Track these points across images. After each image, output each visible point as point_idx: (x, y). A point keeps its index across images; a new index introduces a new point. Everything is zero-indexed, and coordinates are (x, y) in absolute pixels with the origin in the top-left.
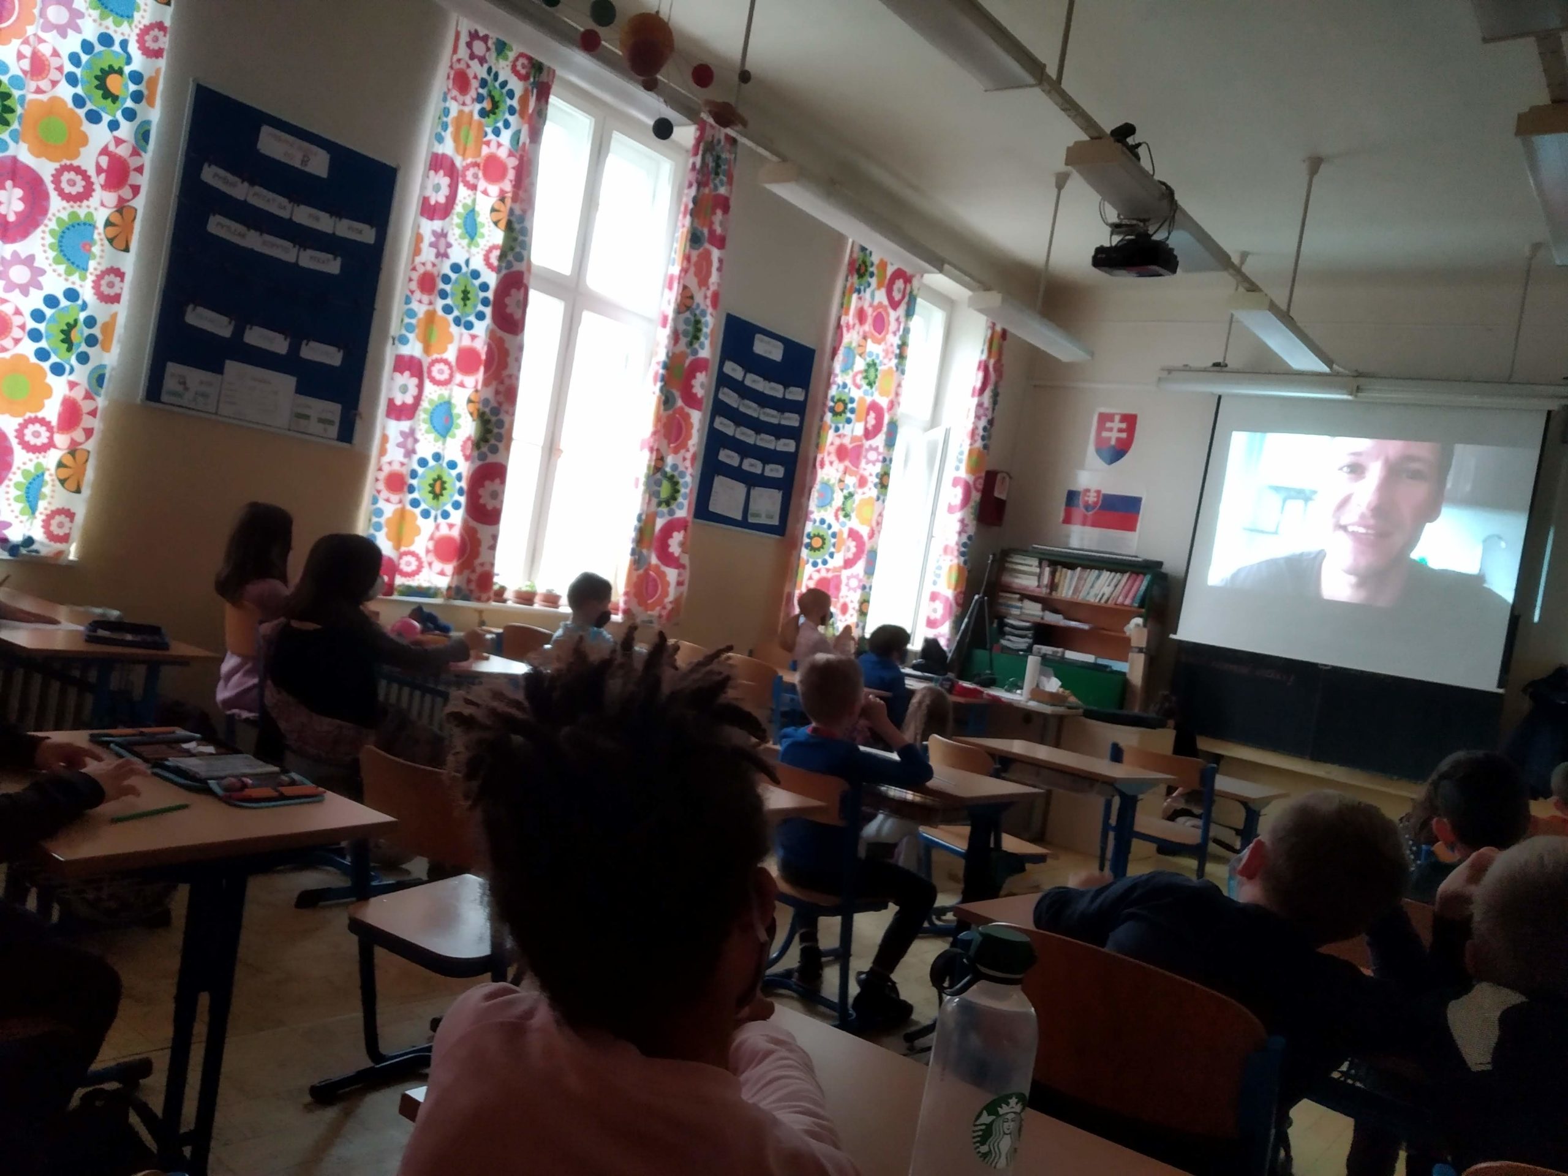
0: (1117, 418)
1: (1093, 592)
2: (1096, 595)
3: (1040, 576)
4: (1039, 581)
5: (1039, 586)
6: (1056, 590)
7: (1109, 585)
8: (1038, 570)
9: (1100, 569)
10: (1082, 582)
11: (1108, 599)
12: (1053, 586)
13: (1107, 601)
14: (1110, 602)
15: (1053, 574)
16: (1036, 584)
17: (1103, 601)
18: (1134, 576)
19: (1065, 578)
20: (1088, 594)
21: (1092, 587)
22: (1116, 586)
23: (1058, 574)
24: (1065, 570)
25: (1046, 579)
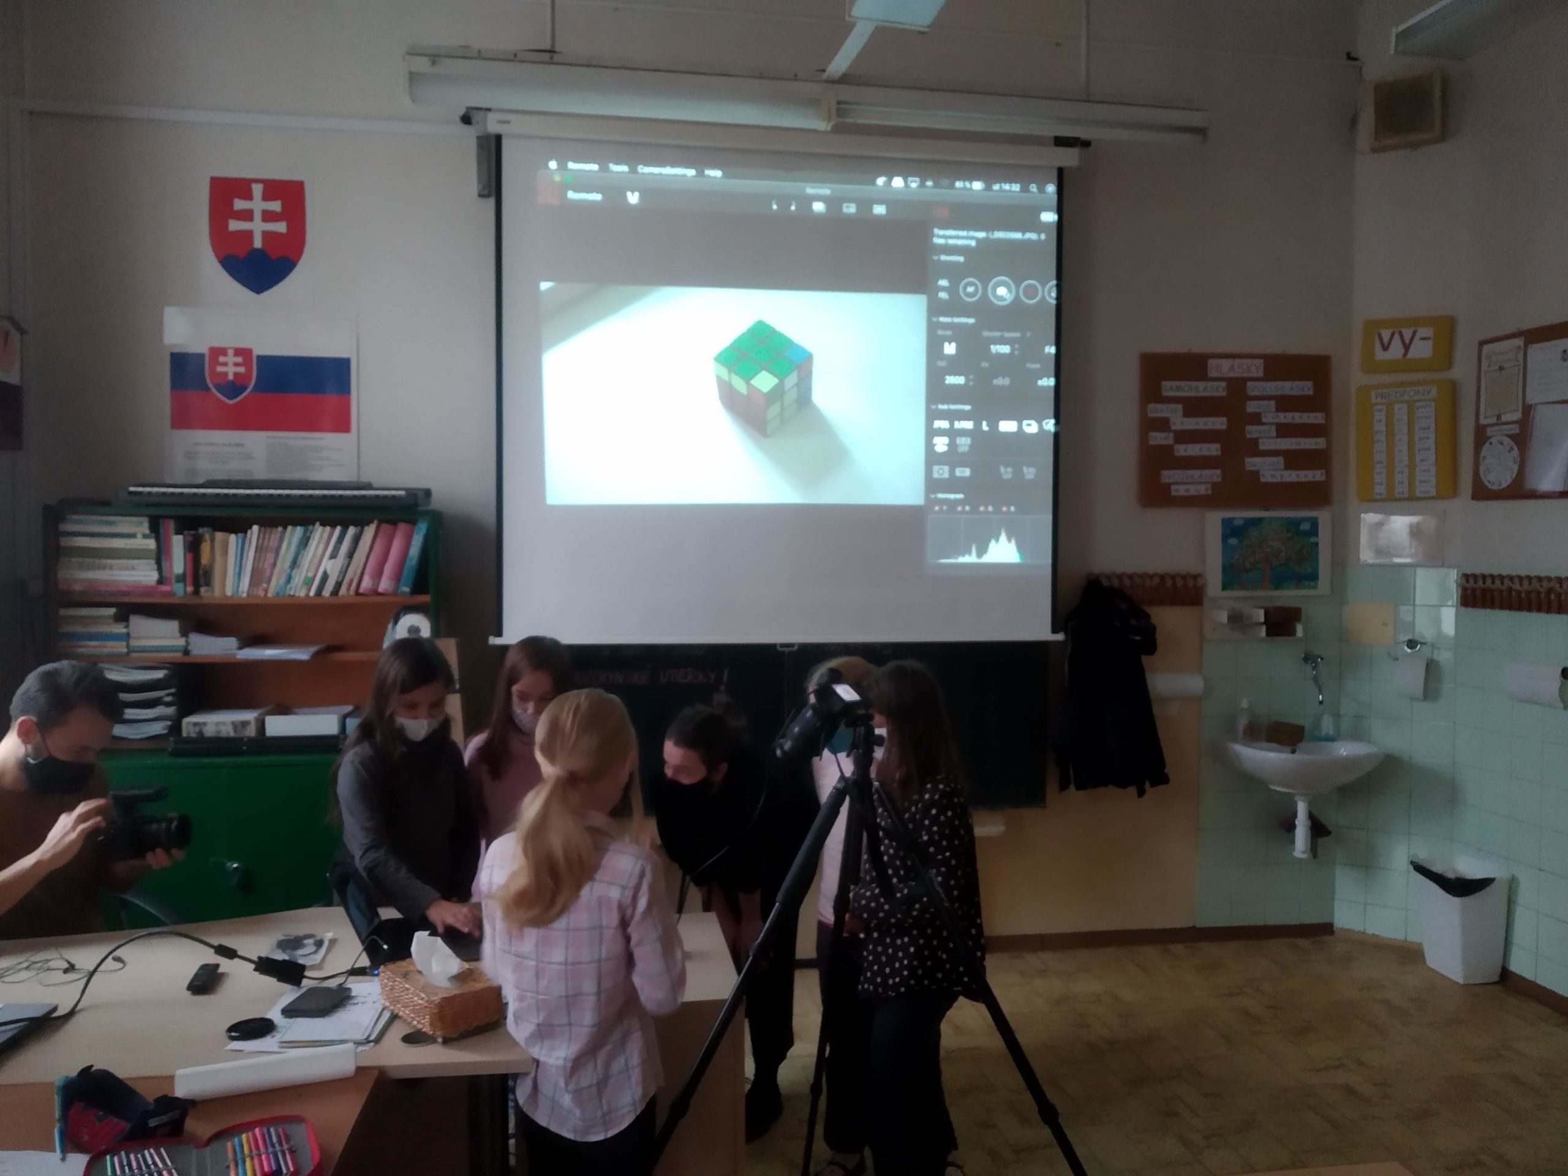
0: (257, 190)
1: (299, 578)
2: (309, 583)
3: (160, 556)
4: (160, 569)
5: (161, 581)
6: (208, 583)
7: (333, 556)
8: (151, 544)
9: (306, 522)
10: (270, 557)
11: (338, 585)
12: (199, 575)
13: (335, 592)
14: (343, 591)
15: (193, 548)
16: (154, 576)
17: (327, 592)
18: (385, 527)
19: (225, 552)
20: (289, 580)
21: (295, 564)
22: (351, 555)
23: (205, 548)
24: (219, 536)
25: (178, 563)
